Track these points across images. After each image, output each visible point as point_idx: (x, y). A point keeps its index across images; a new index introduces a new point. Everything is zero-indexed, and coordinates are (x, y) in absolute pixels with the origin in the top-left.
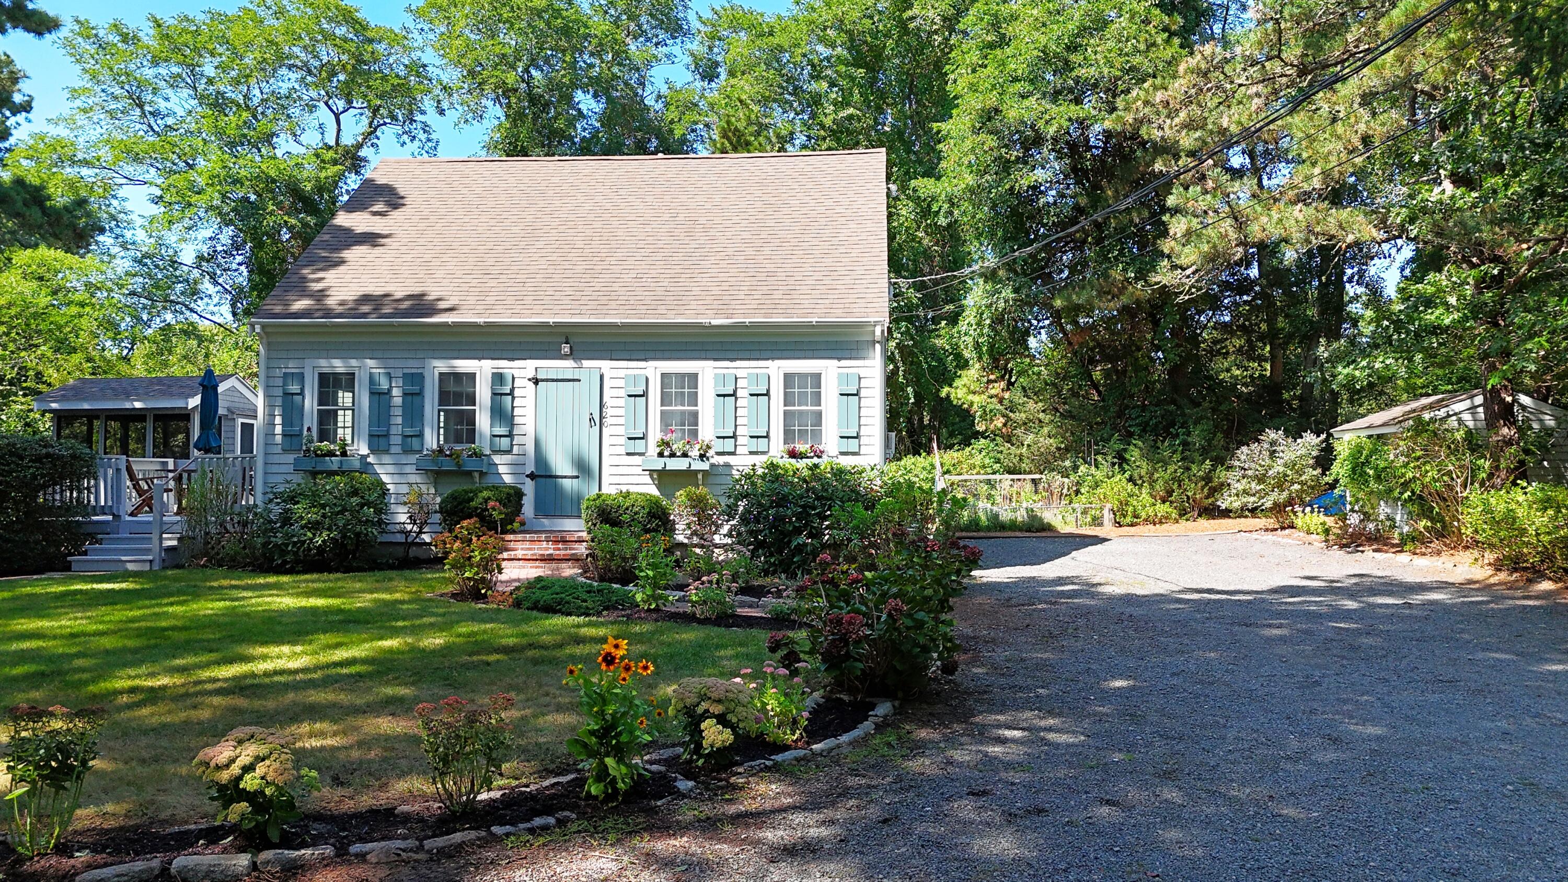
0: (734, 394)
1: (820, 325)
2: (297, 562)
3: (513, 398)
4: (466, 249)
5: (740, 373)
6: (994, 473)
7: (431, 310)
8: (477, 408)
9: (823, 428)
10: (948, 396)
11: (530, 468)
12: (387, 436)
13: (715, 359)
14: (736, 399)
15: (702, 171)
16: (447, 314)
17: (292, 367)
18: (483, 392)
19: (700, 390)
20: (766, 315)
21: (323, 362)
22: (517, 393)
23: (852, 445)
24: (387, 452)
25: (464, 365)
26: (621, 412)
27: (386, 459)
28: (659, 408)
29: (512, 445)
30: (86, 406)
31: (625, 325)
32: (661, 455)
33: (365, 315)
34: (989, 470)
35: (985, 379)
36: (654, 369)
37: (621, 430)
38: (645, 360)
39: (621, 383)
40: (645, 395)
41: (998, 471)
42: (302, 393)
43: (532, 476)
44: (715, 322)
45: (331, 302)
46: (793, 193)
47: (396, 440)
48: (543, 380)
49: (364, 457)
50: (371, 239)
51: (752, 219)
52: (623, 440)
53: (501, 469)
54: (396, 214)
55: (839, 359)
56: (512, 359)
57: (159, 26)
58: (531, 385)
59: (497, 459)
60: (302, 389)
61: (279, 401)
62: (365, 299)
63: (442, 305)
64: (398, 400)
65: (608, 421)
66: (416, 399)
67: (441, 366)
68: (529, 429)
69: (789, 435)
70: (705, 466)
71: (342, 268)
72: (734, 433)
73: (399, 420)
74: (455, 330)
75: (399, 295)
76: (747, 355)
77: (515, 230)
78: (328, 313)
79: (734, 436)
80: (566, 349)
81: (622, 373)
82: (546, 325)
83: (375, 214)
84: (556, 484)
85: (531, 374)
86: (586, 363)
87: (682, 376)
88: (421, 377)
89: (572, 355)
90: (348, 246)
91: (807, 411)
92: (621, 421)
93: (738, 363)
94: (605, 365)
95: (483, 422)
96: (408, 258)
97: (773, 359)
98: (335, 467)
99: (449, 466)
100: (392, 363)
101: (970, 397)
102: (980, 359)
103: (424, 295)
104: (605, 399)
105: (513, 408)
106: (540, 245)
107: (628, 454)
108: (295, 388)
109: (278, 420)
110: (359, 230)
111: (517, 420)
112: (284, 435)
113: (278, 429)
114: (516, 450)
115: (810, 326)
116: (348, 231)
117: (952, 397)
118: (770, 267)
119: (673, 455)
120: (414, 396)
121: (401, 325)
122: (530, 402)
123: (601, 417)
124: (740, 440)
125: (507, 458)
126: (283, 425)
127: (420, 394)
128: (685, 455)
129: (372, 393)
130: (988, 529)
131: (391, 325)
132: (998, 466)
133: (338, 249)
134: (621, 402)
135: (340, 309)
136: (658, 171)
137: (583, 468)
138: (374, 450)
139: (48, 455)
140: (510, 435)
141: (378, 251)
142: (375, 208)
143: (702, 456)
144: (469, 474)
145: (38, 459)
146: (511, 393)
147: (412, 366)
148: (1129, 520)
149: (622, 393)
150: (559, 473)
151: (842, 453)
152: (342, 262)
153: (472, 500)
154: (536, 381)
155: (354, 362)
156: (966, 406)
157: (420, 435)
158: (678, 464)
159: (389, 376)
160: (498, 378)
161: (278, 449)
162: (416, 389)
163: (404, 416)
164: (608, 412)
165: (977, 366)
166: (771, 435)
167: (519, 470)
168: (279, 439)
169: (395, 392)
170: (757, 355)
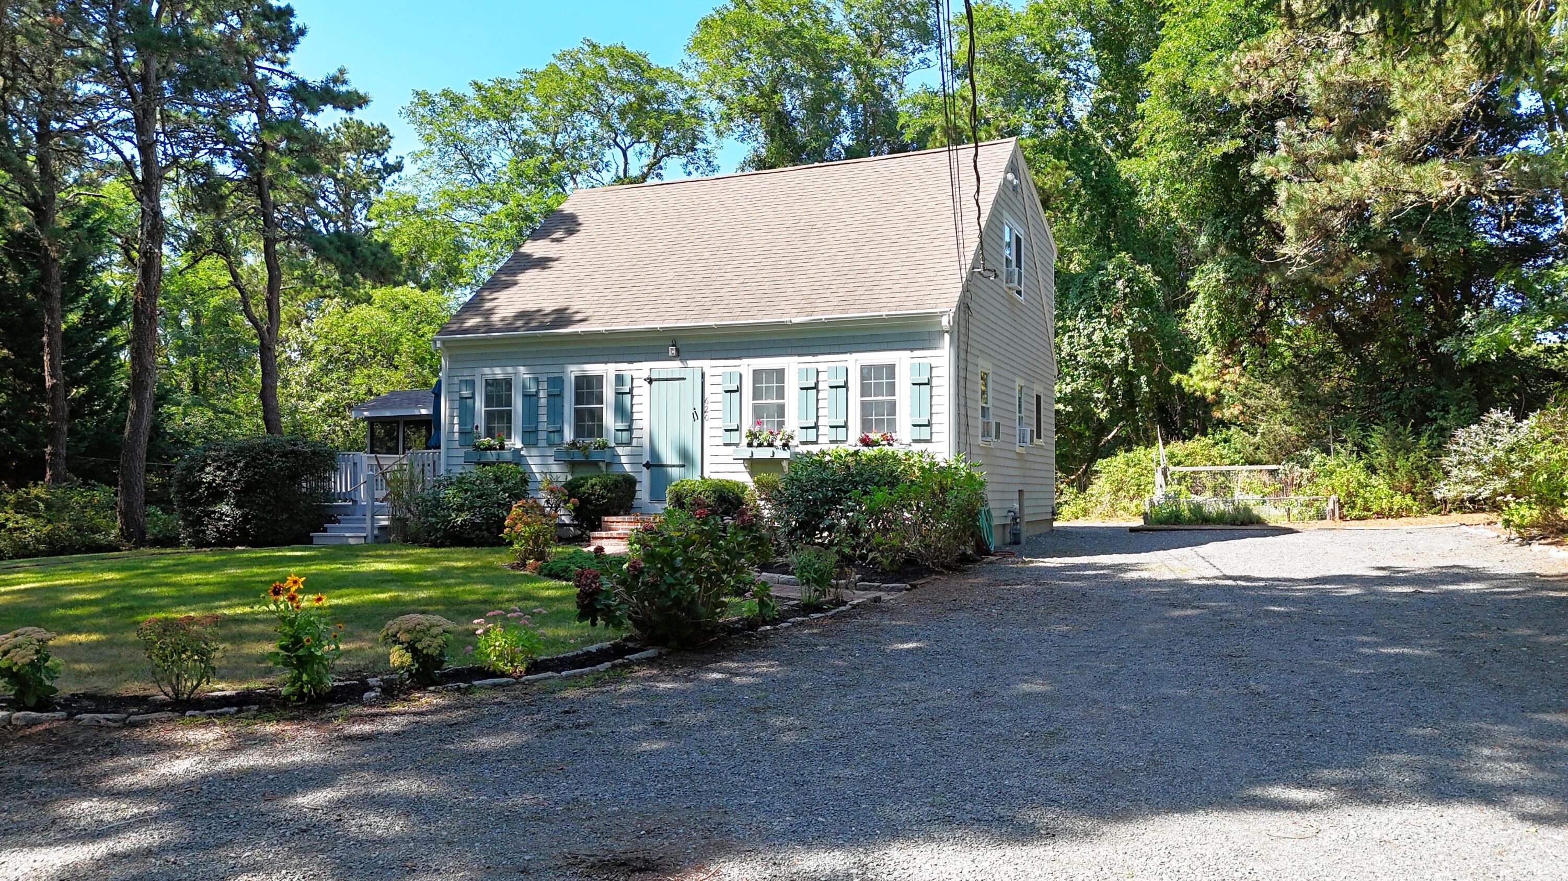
0: (816, 387)
1: (891, 318)
2: (445, 537)
3: (632, 397)
4: (614, 267)
5: (821, 367)
6: (1232, 464)
7: (569, 322)
8: (604, 406)
9: (897, 417)
10: (1179, 383)
11: (646, 459)
12: (536, 431)
13: (799, 355)
14: (818, 392)
15: (837, 176)
16: (579, 325)
17: (466, 374)
18: (609, 393)
19: (786, 384)
20: (846, 311)
21: (487, 371)
22: (635, 392)
23: (925, 433)
24: (535, 445)
25: (593, 369)
26: (719, 406)
27: (534, 452)
28: (751, 402)
29: (631, 438)
30: (388, 414)
31: (720, 327)
32: (750, 445)
33: (517, 329)
34: (1227, 461)
35: (1219, 365)
36: (747, 366)
37: (719, 423)
38: (739, 358)
39: (718, 380)
40: (738, 390)
41: (1238, 462)
42: (473, 397)
43: (647, 466)
44: (796, 320)
45: (495, 319)
46: (911, 190)
47: (542, 435)
48: (656, 380)
49: (518, 451)
50: (543, 263)
51: (865, 220)
52: (721, 432)
53: (624, 460)
54: (571, 240)
55: (912, 350)
56: (631, 362)
57: (480, 89)
58: (646, 384)
59: (620, 450)
60: (473, 394)
61: (457, 405)
62: (522, 315)
63: (578, 317)
64: (543, 401)
65: (708, 415)
66: (557, 399)
67: (573, 371)
68: (645, 424)
69: (866, 424)
70: (786, 454)
71: (513, 290)
72: (816, 423)
73: (544, 418)
74: (586, 338)
75: (548, 310)
76: (828, 350)
77: (659, 246)
78: (490, 328)
79: (816, 427)
80: (672, 351)
81: (719, 371)
82: (654, 330)
83: (554, 240)
84: (666, 471)
85: (646, 376)
86: (691, 363)
87: (770, 372)
88: (561, 380)
89: (679, 356)
90: (524, 269)
91: (883, 402)
92: (719, 414)
93: (820, 358)
94: (706, 364)
95: (609, 420)
96: (567, 277)
97: (851, 352)
98: (494, 459)
99: (579, 457)
100: (538, 369)
101: (1203, 384)
102: (1214, 343)
103: (566, 309)
104: (707, 395)
105: (632, 405)
106: (673, 258)
107: (725, 445)
108: (466, 393)
109: (456, 420)
110: (536, 256)
111: (635, 416)
112: (460, 433)
113: (456, 428)
114: (634, 442)
115: (880, 319)
116: (528, 256)
117: (1183, 385)
118: (864, 265)
119: (760, 445)
120: (556, 397)
121: (544, 336)
122: (645, 399)
123: (703, 412)
124: (822, 430)
125: (627, 450)
126: (460, 424)
127: (560, 395)
128: (771, 445)
129: (524, 396)
130: (1190, 522)
131: (535, 337)
132: (1237, 457)
133: (515, 274)
134: (719, 398)
135: (499, 325)
136: (797, 181)
137: (686, 458)
138: (526, 444)
139: (292, 452)
140: (630, 430)
141: (545, 273)
142: (555, 236)
143: (785, 446)
144: (596, 464)
145: (284, 455)
146: (631, 392)
147: (553, 371)
148: (1356, 513)
149: (720, 389)
150: (669, 463)
151: (915, 441)
152: (515, 283)
153: (582, 486)
154: (650, 381)
155: (510, 370)
156: (1198, 393)
157: (560, 431)
158: (763, 453)
159: (537, 381)
160: (619, 379)
161: (456, 445)
162: (556, 391)
163: (548, 414)
164: (709, 406)
165: (1213, 350)
166: (850, 424)
167: (637, 460)
168: (456, 436)
169: (542, 394)
170: (836, 349)
